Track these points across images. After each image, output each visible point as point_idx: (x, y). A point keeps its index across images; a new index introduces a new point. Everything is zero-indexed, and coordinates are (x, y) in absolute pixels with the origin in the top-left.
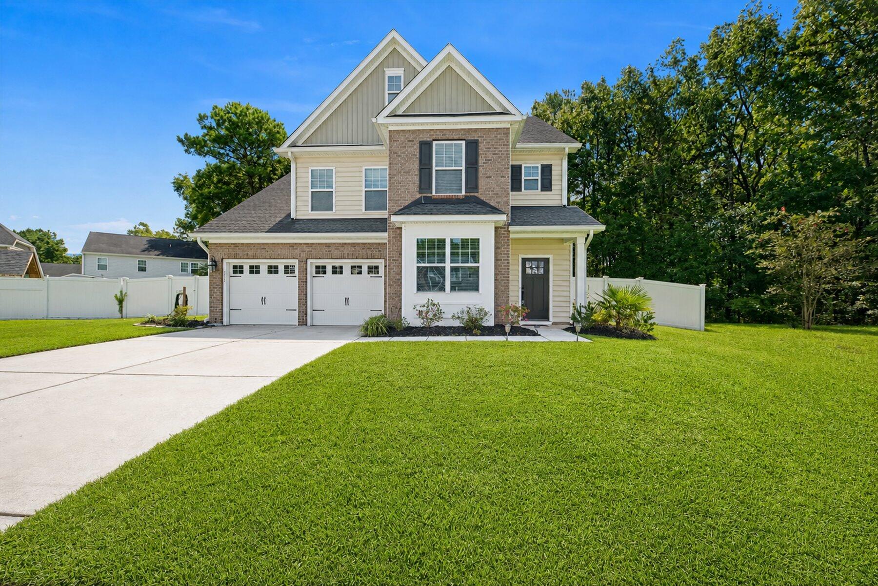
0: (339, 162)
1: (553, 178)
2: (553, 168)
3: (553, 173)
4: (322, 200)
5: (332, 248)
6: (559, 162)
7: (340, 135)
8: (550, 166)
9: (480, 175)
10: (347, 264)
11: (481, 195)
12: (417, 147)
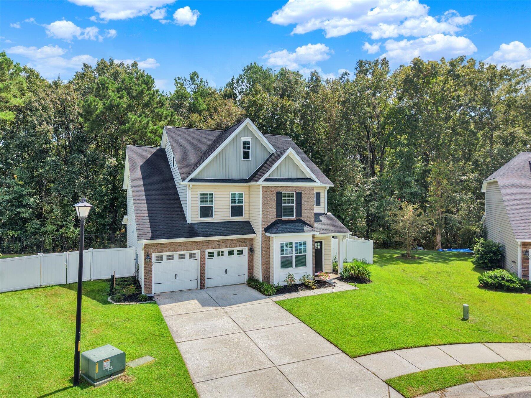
0: (216, 189)
1: (321, 199)
2: (321, 194)
3: (321, 196)
4: (206, 212)
5: (221, 243)
6: (323, 191)
7: (213, 174)
8: (319, 193)
9: (303, 208)
10: (226, 251)
11: (303, 218)
12: (275, 194)
